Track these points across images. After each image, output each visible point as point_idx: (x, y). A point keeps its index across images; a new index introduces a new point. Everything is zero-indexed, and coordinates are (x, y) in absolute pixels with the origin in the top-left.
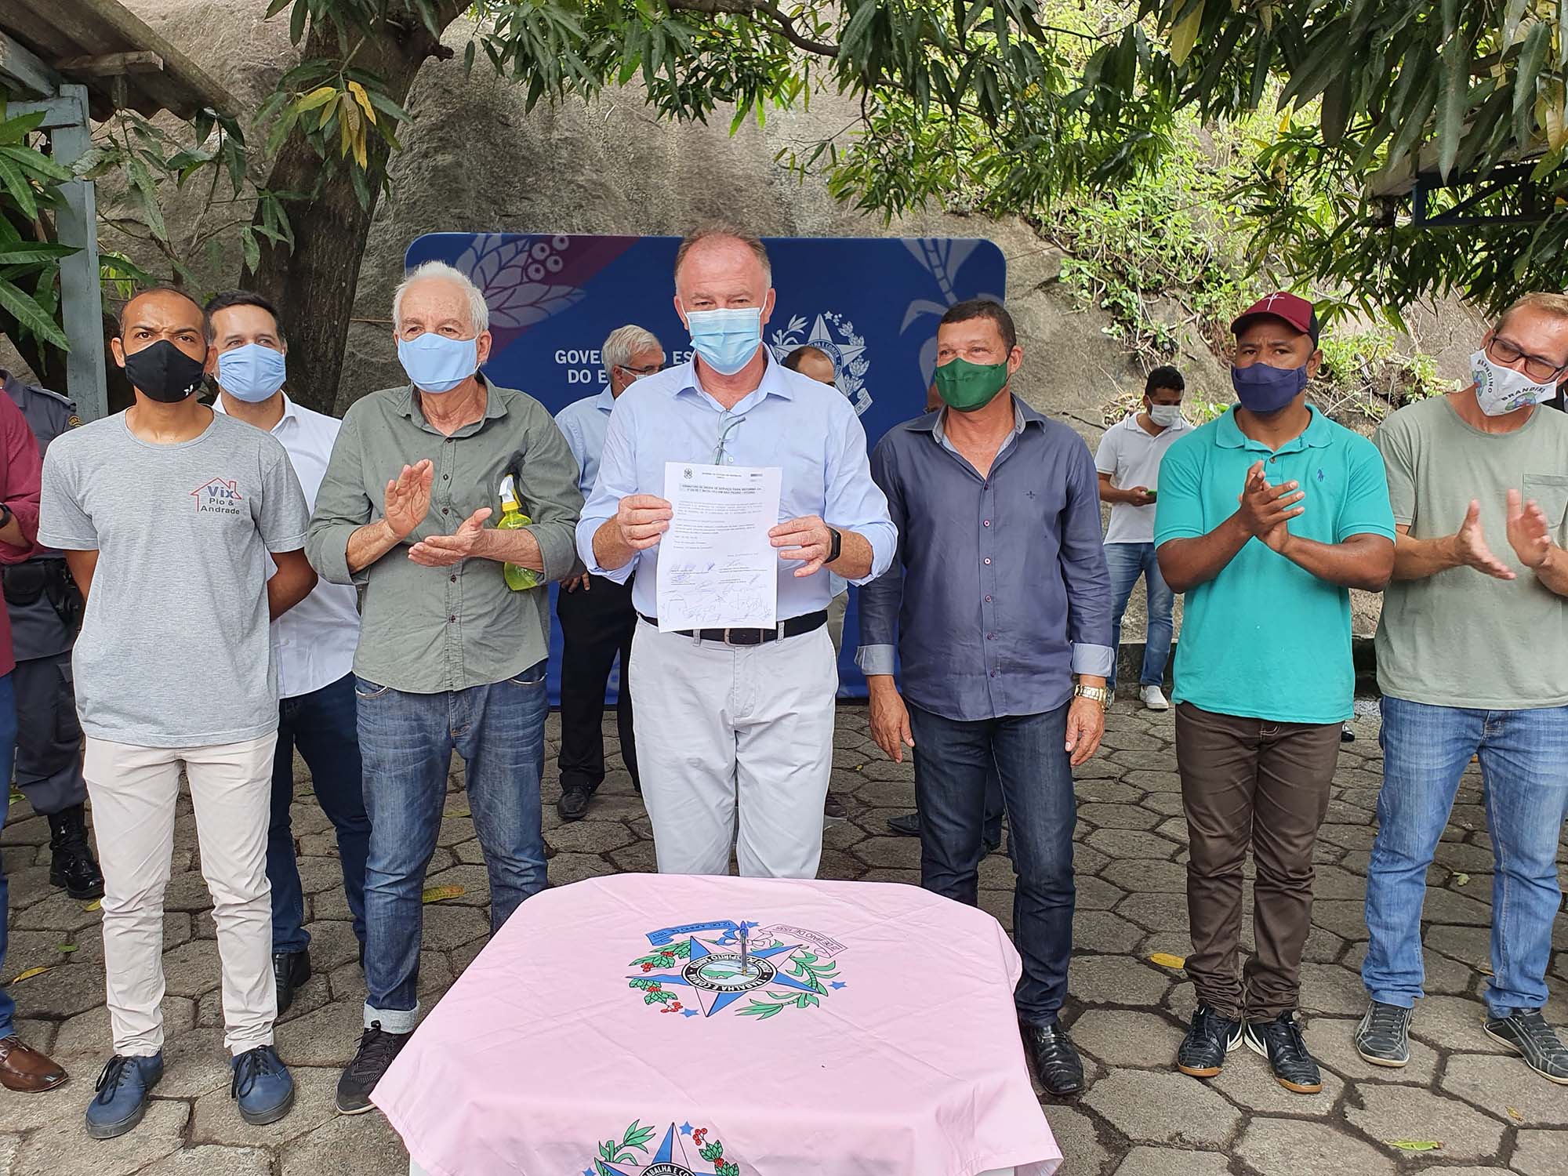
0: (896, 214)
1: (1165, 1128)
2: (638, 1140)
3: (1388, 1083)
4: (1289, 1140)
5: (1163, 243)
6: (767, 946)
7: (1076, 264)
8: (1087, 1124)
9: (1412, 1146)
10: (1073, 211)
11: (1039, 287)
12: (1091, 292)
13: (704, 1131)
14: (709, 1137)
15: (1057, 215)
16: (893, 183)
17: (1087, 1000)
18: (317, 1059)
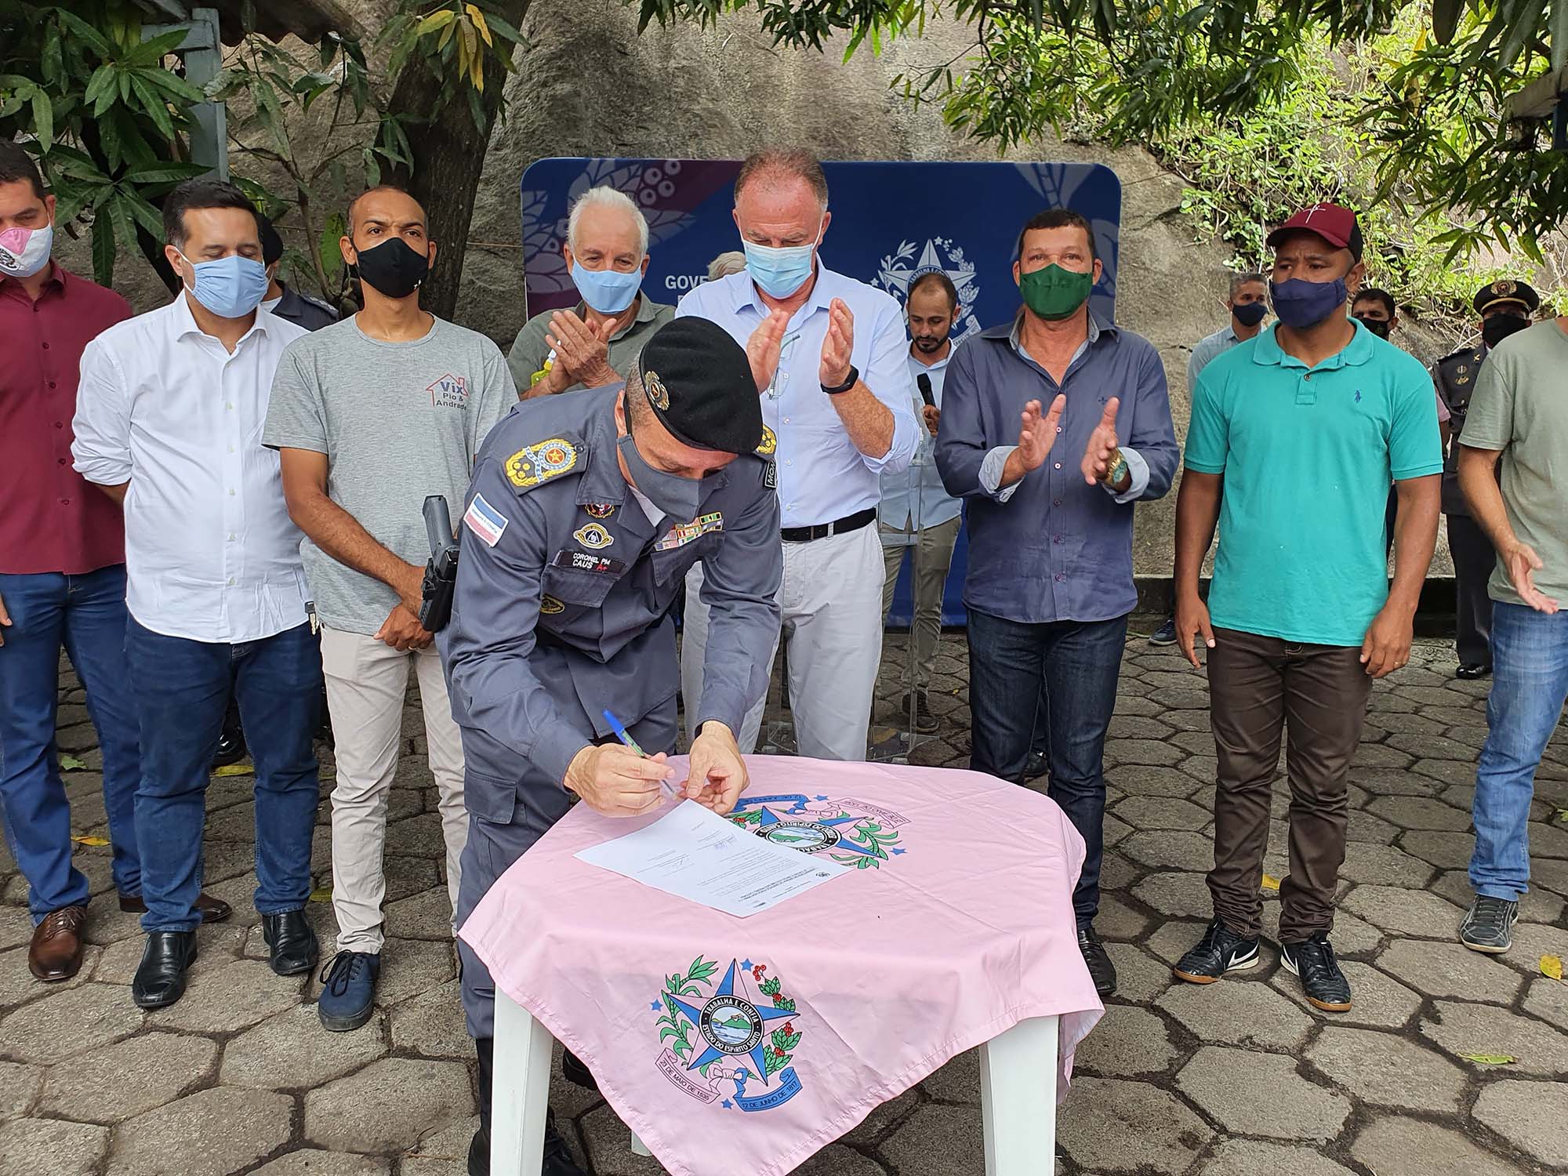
0: (1011, 142)
1: (1236, 1031)
2: (702, 974)
3: (1467, 1002)
4: (1362, 1048)
5: (1290, 173)
6: (834, 816)
7: (1199, 194)
8: (1159, 1024)
9: (1486, 1059)
10: (1197, 140)
11: (1159, 218)
12: (1213, 224)
13: (764, 968)
14: (769, 974)
15: (1180, 144)
16: (1009, 111)
17: (1168, 913)
18: (425, 933)
